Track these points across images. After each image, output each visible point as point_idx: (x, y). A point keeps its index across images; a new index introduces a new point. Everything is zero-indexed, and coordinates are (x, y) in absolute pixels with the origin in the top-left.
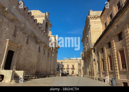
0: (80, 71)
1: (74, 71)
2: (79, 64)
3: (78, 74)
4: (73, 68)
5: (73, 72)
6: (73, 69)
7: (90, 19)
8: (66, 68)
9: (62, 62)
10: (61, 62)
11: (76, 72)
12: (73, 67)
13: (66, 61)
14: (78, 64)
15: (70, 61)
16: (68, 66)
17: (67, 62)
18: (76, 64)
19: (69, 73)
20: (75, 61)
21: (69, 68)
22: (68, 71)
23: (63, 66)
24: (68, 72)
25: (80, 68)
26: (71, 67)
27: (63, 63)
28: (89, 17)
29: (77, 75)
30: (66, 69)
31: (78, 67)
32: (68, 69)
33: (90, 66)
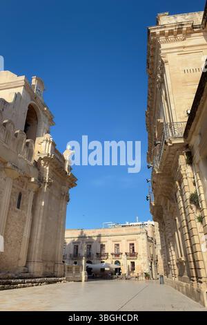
0: (153, 260)
1: (137, 263)
2: (149, 241)
3: (147, 270)
4: (133, 254)
5: (133, 264)
6: (131, 255)
7: (162, 39)
8: (112, 254)
9: (99, 236)
10: (97, 234)
11: (142, 264)
12: (133, 250)
13: (110, 231)
14: (145, 241)
15: (124, 230)
16: (118, 245)
17: (114, 233)
18: (140, 241)
19: (120, 269)
20: (139, 231)
21: (121, 251)
22: (117, 262)
23: (102, 246)
24: (117, 266)
25: (154, 251)
26: (125, 248)
27: (103, 239)
28: (158, 32)
29: (147, 276)
30: (110, 256)
31: (148, 250)
32: (117, 255)
33: (178, 235)
